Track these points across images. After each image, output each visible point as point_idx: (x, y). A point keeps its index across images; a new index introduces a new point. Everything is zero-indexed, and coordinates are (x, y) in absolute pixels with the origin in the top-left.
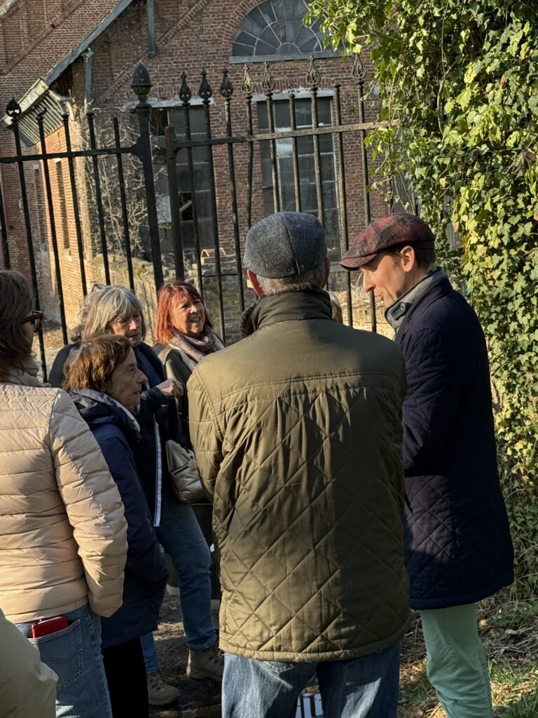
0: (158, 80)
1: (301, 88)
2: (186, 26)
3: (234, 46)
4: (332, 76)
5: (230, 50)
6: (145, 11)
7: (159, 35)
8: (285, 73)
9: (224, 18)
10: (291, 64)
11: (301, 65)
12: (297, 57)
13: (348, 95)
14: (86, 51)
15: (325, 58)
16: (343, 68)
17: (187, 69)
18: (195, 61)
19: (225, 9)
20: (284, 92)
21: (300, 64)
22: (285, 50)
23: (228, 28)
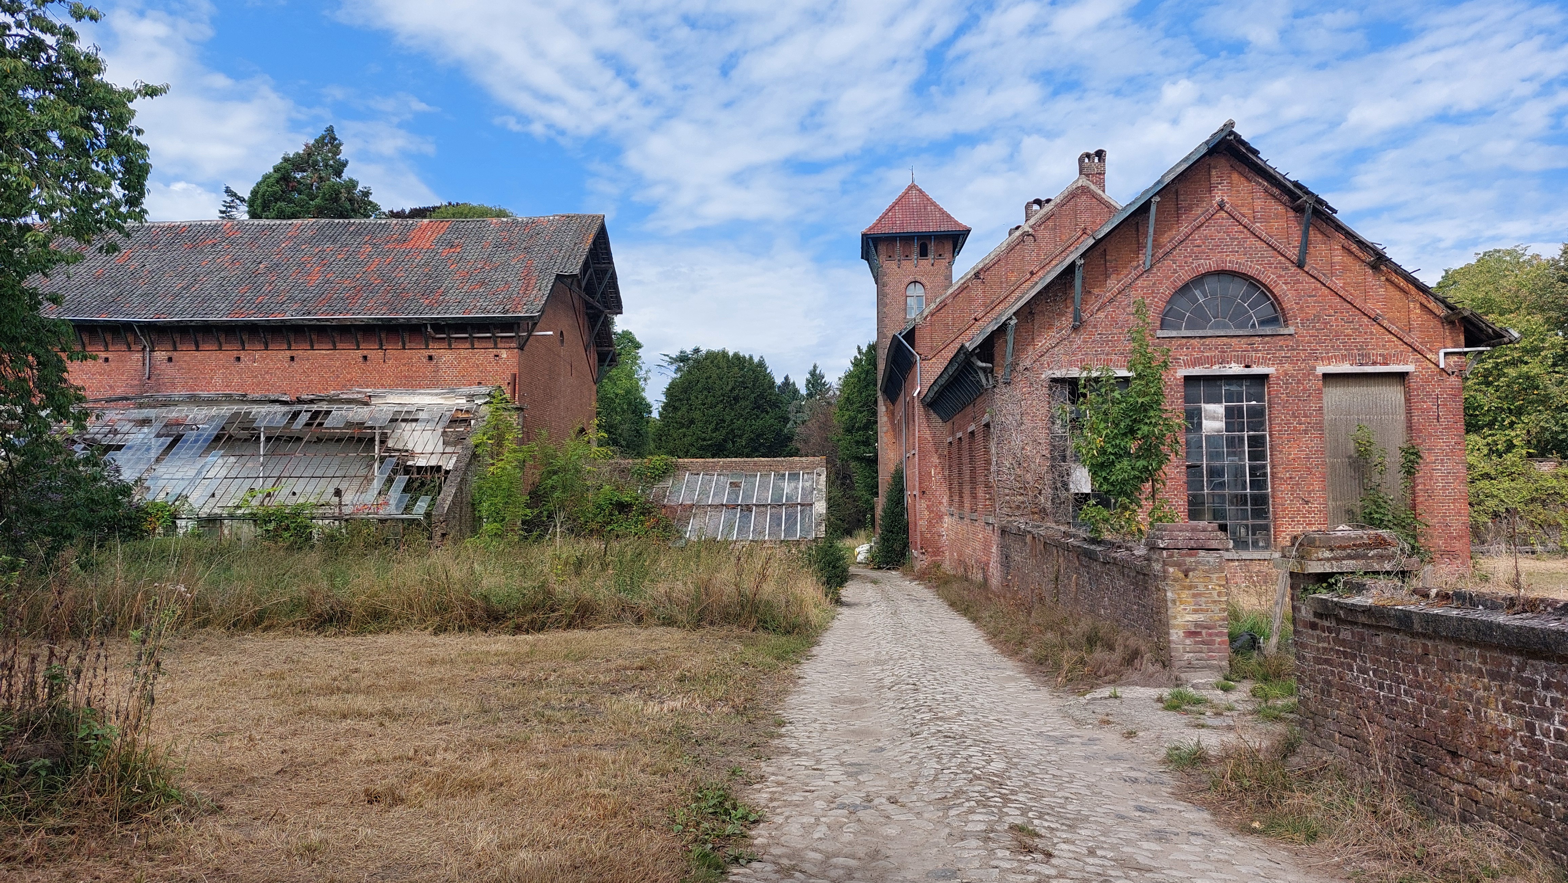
0: (1081, 351)
1: (1233, 365)
3: (1163, 320)
4: (1268, 354)
5: (1158, 324)
6: (1070, 284)
7: (1084, 308)
8: (1217, 348)
9: (1153, 292)
10: (1225, 340)
12: (1232, 333)
13: (1286, 374)
14: (1010, 318)
15: (1262, 336)
16: (1280, 346)
17: (1111, 341)
18: (1120, 333)
19: (1154, 284)
20: (1214, 367)
21: (1234, 340)
22: (1217, 326)
23: (1157, 302)
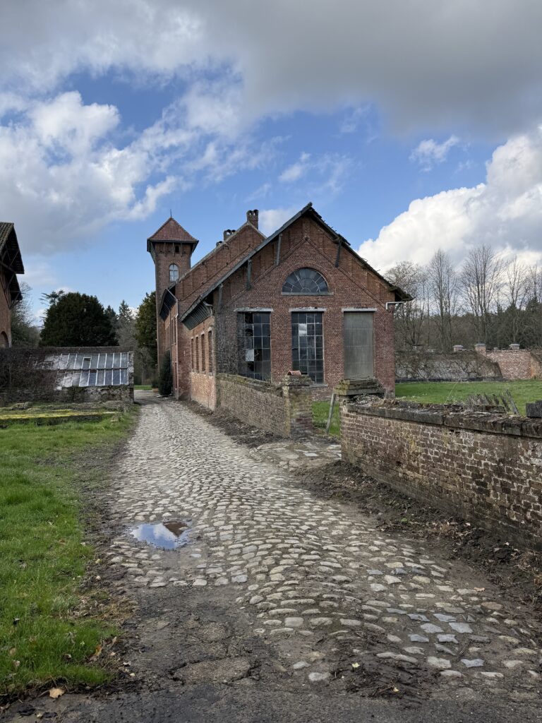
0: (250, 300)
1: (311, 307)
2: (264, 278)
3: (283, 288)
4: (324, 303)
5: (281, 289)
6: (246, 271)
7: (252, 281)
8: (304, 300)
9: (280, 276)
10: (308, 297)
11: (311, 298)
12: (310, 294)
13: (330, 311)
14: (220, 285)
15: (321, 295)
17: (262, 296)
18: (266, 293)
19: (280, 272)
22: (304, 291)
23: (281, 280)
